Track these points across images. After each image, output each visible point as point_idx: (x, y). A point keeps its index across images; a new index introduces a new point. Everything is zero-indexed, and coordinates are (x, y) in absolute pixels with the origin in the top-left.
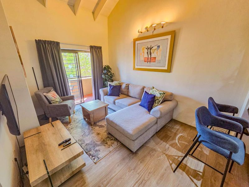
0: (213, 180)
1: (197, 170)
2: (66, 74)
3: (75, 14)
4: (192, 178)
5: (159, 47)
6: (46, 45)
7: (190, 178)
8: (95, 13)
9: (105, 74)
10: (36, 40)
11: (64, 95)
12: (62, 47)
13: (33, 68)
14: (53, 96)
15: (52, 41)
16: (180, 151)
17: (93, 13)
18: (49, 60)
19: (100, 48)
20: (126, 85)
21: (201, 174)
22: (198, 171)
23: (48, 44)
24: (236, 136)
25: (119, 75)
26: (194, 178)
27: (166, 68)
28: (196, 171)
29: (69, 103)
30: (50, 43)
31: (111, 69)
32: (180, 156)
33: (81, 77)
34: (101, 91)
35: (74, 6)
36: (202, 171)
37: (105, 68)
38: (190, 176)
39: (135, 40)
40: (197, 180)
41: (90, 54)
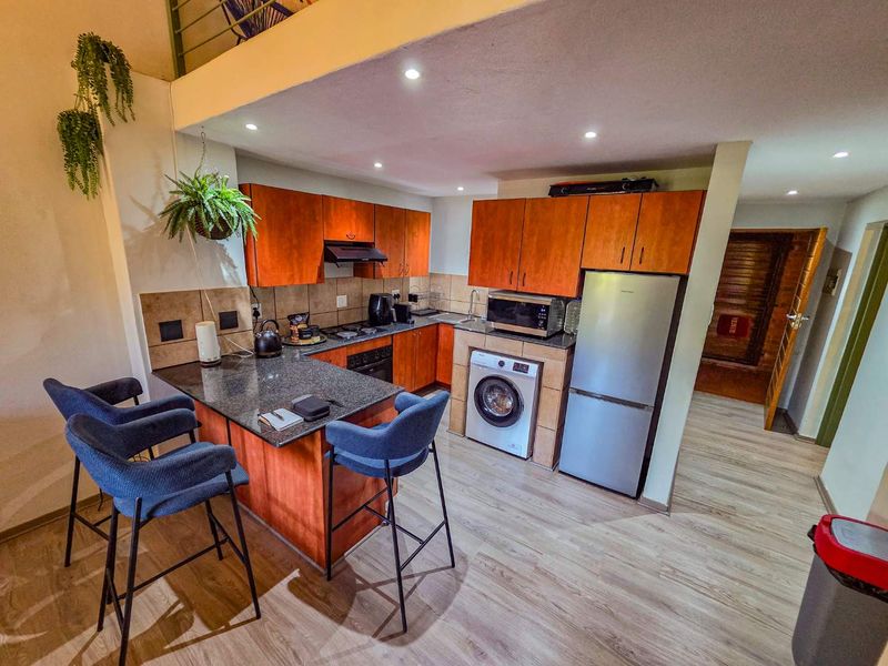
0: (210, 583)
1: (163, 612)
4: (173, 644)
7: (173, 649)
16: (61, 643)
21: (180, 606)
22: (169, 611)
24: (193, 441)
26: (178, 634)
28: (163, 618)
32: (81, 653)
36: (174, 599)
38: (168, 647)
40: (186, 630)
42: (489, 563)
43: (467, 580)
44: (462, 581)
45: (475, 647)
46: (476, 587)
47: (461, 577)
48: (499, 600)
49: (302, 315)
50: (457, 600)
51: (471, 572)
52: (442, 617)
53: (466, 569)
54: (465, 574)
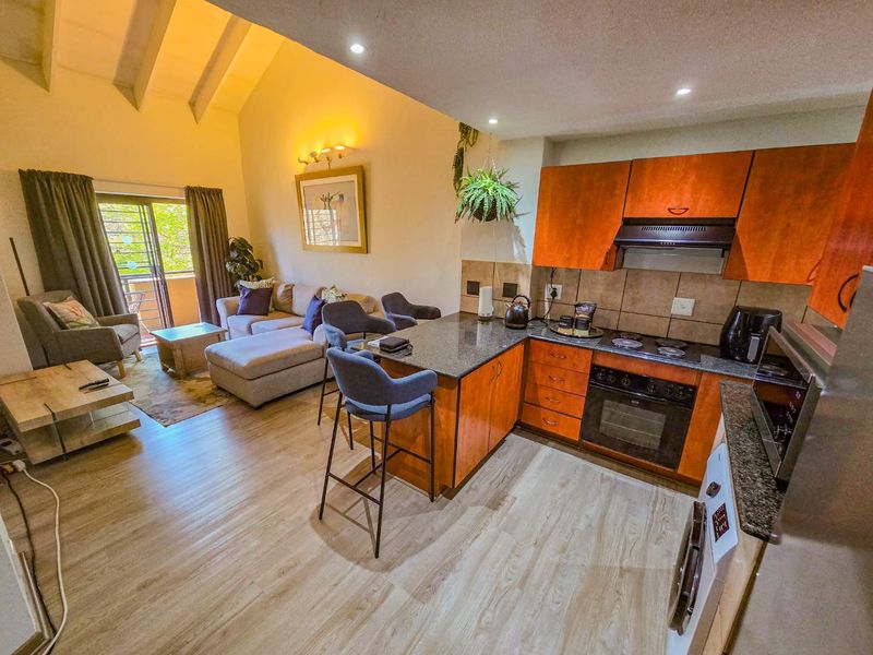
2: (113, 259)
3: (137, 107)
5: (342, 196)
6: (52, 183)
8: (197, 105)
9: (233, 261)
10: (20, 171)
11: (107, 313)
12: (98, 188)
13: (11, 239)
14: (73, 311)
15: (69, 175)
17: (192, 104)
18: (61, 218)
19: (218, 193)
20: (287, 286)
23: (56, 180)
25: (277, 266)
27: (359, 244)
29: (121, 330)
30: (63, 178)
31: (251, 248)
33: (163, 274)
34: (220, 305)
35: (133, 89)
37: (233, 244)
39: (299, 179)
41: (184, 207)
42: (377, 596)
43: (358, 568)
44: (358, 563)
45: (290, 568)
46: (348, 578)
47: (362, 563)
48: (328, 599)
49: (589, 305)
50: (339, 559)
51: (367, 574)
52: (325, 545)
53: (372, 570)
54: (366, 567)
